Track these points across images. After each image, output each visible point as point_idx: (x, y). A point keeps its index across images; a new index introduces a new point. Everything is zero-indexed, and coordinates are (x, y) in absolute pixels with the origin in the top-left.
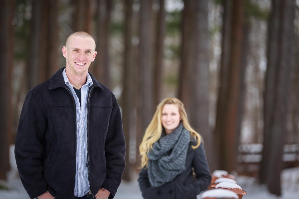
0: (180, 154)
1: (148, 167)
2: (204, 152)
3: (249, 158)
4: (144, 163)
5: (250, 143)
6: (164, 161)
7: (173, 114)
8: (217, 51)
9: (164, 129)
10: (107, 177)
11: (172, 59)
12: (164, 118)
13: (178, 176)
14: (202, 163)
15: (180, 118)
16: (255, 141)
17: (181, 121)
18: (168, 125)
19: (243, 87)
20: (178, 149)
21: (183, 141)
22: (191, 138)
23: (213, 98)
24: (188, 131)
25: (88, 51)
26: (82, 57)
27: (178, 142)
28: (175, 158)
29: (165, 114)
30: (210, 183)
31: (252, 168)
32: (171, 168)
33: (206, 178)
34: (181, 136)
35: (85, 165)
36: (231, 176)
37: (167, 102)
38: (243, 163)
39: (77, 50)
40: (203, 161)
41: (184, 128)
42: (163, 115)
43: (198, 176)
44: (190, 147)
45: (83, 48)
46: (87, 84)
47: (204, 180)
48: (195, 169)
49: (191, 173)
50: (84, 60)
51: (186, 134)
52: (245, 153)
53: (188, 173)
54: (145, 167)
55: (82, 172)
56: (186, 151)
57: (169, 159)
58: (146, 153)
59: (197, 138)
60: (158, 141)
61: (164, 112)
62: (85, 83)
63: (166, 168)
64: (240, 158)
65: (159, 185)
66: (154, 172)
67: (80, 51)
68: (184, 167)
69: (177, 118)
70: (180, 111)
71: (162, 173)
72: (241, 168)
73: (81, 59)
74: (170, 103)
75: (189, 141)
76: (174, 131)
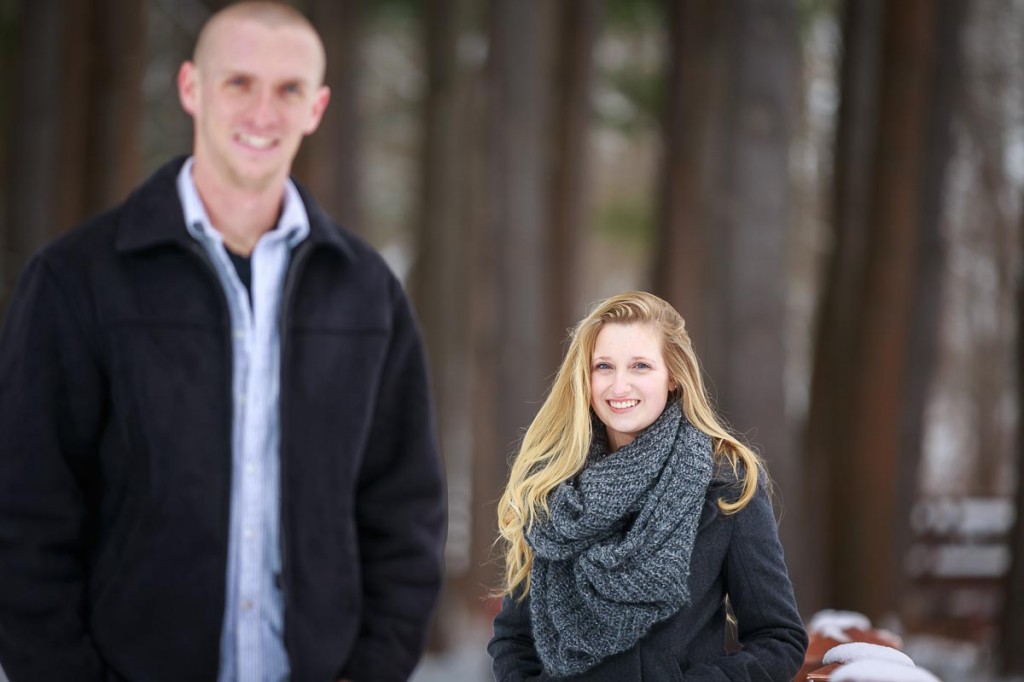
0: (669, 536)
1: (529, 589)
2: (775, 527)
3: (953, 561)
4: (515, 572)
5: (956, 498)
6: (598, 564)
7: (641, 366)
8: (821, 98)
9: (599, 429)
10: (365, 632)
11: (627, 128)
12: (601, 381)
13: (658, 629)
14: (764, 572)
15: (671, 380)
16: (981, 486)
17: (675, 395)
18: (615, 410)
19: (932, 253)
20: (657, 515)
21: (681, 477)
22: (715, 468)
23: (801, 298)
24: (705, 436)
25: (289, 88)
26: (265, 110)
27: (662, 485)
28: (644, 552)
29: (606, 366)
30: (799, 660)
31: (966, 603)
32: (627, 597)
33: (783, 639)
34: (674, 458)
35: (268, 582)
36: (884, 635)
37: (611, 316)
38: (929, 581)
39: (242, 82)
40: (767, 564)
41: (684, 424)
42: (593, 368)
43: (749, 632)
44: (709, 508)
45: (269, 69)
46: (283, 230)
47: (774, 650)
48: (733, 601)
49: (719, 616)
50: (271, 127)
51: (694, 450)
52: (938, 540)
53: (706, 616)
54: (520, 589)
55: (256, 611)
56: (692, 523)
57: (617, 558)
58: (525, 529)
59: (742, 463)
60: (575, 481)
61: (597, 359)
62: (275, 226)
63: (606, 592)
64: (916, 561)
65: (579, 667)
66: (553, 613)
67: (255, 87)
68: (683, 592)
69: (655, 383)
70: (671, 351)
71: (589, 615)
72: (918, 604)
73: (261, 121)
74: (624, 319)
75: (706, 481)
76: (641, 435)
